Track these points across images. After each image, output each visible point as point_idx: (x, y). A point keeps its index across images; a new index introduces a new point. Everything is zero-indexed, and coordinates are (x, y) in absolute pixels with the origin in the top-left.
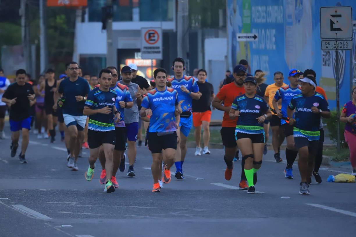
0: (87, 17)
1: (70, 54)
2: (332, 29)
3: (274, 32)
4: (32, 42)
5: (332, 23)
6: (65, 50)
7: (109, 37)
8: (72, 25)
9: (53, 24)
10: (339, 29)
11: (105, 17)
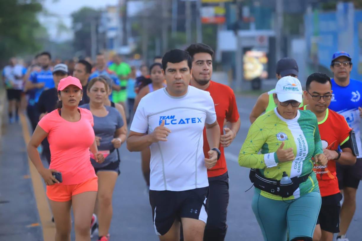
7: (238, 40)
11: (235, 28)
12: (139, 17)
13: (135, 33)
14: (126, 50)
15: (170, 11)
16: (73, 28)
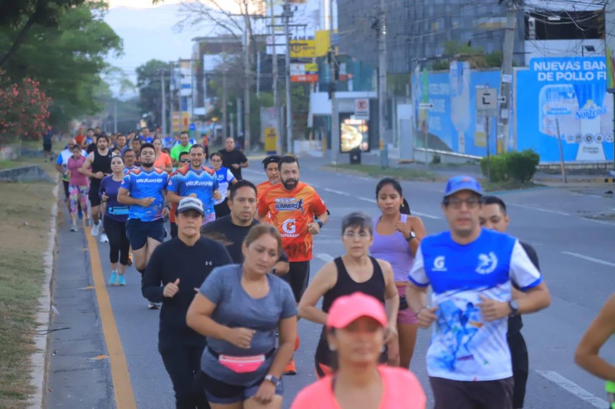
0: (317, 88)
1: (307, 113)
2: (484, 103)
3: (443, 101)
4: (281, 105)
5: (484, 99)
6: (303, 111)
7: (333, 104)
8: (307, 93)
9: (295, 93)
10: (489, 103)
11: (330, 89)
12: (217, 74)
13: (211, 92)
14: (201, 111)
15: (254, 69)
16: (139, 85)
